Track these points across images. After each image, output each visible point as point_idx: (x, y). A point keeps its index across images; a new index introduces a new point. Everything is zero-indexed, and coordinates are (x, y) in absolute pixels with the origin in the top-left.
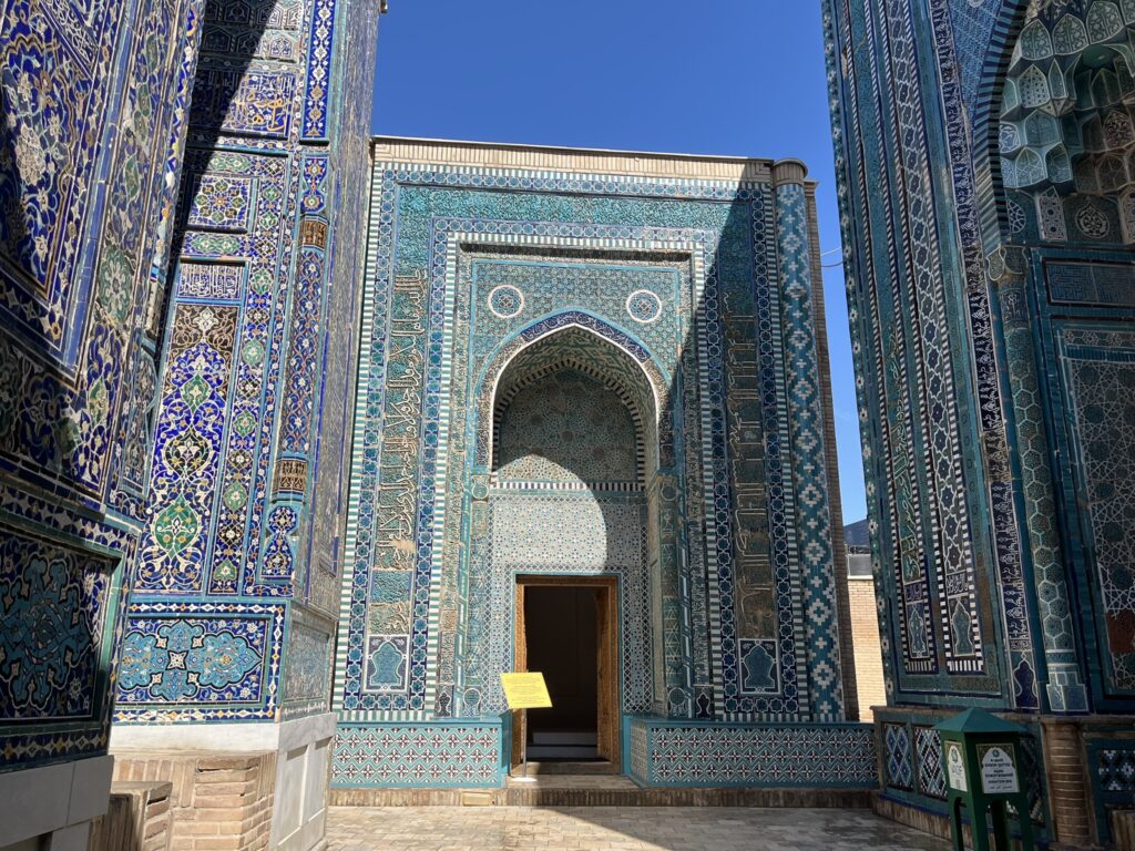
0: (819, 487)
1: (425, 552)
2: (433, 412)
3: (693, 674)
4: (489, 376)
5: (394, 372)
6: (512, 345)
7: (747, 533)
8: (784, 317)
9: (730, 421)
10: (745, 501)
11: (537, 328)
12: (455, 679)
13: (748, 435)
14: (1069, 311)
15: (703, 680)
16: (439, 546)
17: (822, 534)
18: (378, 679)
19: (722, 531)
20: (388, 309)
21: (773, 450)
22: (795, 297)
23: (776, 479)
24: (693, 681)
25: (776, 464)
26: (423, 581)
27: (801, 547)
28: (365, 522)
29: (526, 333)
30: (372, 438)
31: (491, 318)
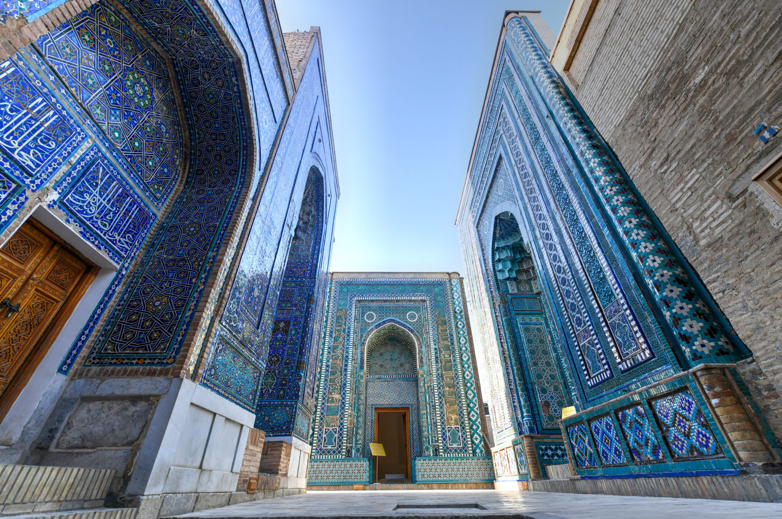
0: (470, 372)
1: (344, 399)
2: (347, 352)
3: (432, 440)
4: (365, 340)
5: (336, 340)
6: (372, 330)
7: (447, 389)
8: (456, 318)
9: (441, 352)
10: (446, 378)
11: (380, 325)
12: (352, 443)
13: (446, 356)
14: (520, 312)
15: (436, 442)
16: (348, 396)
17: (472, 388)
18: (327, 444)
19: (439, 388)
20: (335, 321)
21: (454, 361)
22: (458, 312)
23: (456, 370)
24: (432, 442)
25: (456, 365)
26: (343, 408)
27: (466, 393)
28: (325, 389)
29: (377, 327)
30: (328, 361)
31: (366, 322)
